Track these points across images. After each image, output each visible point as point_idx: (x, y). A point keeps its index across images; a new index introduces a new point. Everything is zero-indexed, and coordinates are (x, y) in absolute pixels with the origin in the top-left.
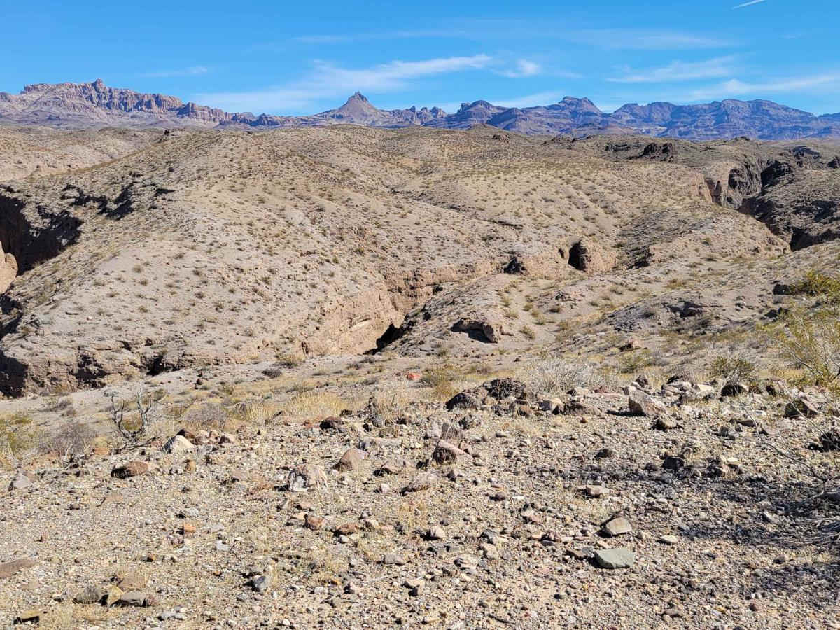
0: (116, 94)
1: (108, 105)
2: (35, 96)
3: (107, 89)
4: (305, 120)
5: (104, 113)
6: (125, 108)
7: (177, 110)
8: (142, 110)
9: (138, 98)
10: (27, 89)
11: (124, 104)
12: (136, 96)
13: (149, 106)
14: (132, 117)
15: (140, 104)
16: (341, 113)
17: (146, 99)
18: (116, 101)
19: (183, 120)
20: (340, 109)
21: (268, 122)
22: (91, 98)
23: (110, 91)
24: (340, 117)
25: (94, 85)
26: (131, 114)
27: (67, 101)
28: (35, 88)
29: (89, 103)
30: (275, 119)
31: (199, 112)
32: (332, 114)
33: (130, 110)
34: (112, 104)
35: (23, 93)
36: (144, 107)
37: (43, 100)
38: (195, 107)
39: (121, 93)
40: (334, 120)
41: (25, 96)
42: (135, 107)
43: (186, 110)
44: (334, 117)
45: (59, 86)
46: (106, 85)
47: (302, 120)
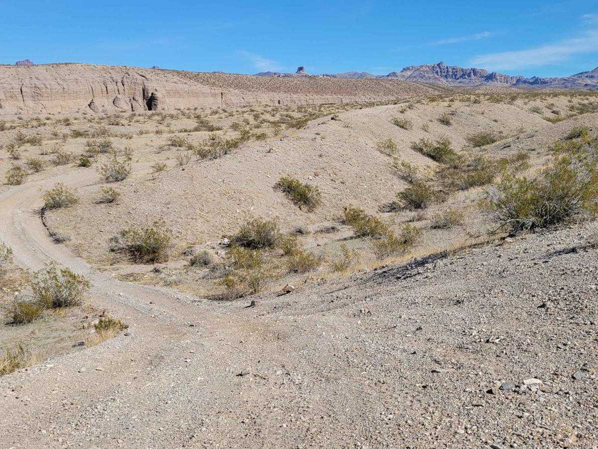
0: (450, 70)
1: (446, 77)
2: (409, 73)
3: (446, 67)
4: (566, 80)
5: (444, 81)
6: (455, 78)
7: (485, 77)
8: (465, 78)
9: (463, 72)
10: (404, 70)
11: (455, 76)
12: (462, 70)
13: (469, 75)
14: (459, 83)
15: (464, 75)
16: (593, 74)
17: (468, 72)
18: (450, 73)
19: (489, 83)
20: (593, 71)
21: (541, 82)
22: (437, 73)
23: (447, 68)
24: (592, 77)
25: (439, 65)
26: (459, 81)
27: (426, 75)
28: (408, 69)
29: (436, 76)
30: (546, 80)
31: (498, 78)
32: (586, 75)
33: (458, 79)
34: (448, 75)
35: (402, 72)
36: (466, 76)
37: (413, 75)
38: (497, 74)
39: (454, 69)
40: (587, 79)
41: (404, 74)
42: (461, 77)
43: (491, 77)
44: (587, 77)
45: (421, 67)
46: (445, 65)
47: (564, 79)
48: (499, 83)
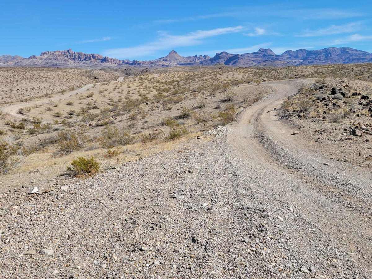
0: (77, 54)
1: (74, 59)
2: (46, 56)
4: (152, 62)
5: (72, 62)
6: (81, 60)
7: (101, 60)
8: (87, 60)
9: (85, 56)
10: (42, 54)
11: (80, 58)
12: (85, 55)
13: (90, 59)
14: (83, 63)
15: (86, 58)
16: (166, 59)
17: (89, 56)
18: (77, 57)
19: (103, 64)
20: (166, 57)
22: (67, 56)
23: (74, 53)
24: (166, 60)
25: (68, 51)
26: (83, 62)
27: (58, 58)
28: (45, 53)
29: (66, 58)
30: (140, 62)
31: (109, 60)
32: (163, 59)
33: (82, 61)
36: (88, 59)
37: (49, 58)
38: (108, 58)
39: (79, 54)
40: (163, 61)
41: (42, 57)
42: (84, 59)
43: (104, 60)
44: (163, 60)
45: (55, 52)
46: (73, 51)
47: (151, 62)
48: (111, 64)
